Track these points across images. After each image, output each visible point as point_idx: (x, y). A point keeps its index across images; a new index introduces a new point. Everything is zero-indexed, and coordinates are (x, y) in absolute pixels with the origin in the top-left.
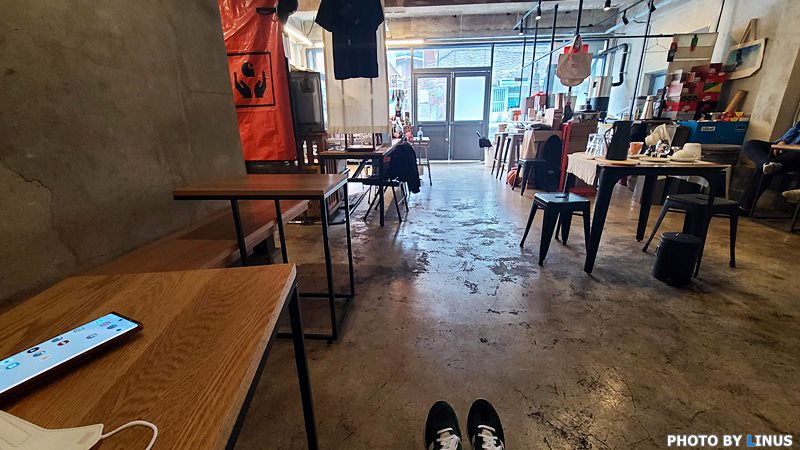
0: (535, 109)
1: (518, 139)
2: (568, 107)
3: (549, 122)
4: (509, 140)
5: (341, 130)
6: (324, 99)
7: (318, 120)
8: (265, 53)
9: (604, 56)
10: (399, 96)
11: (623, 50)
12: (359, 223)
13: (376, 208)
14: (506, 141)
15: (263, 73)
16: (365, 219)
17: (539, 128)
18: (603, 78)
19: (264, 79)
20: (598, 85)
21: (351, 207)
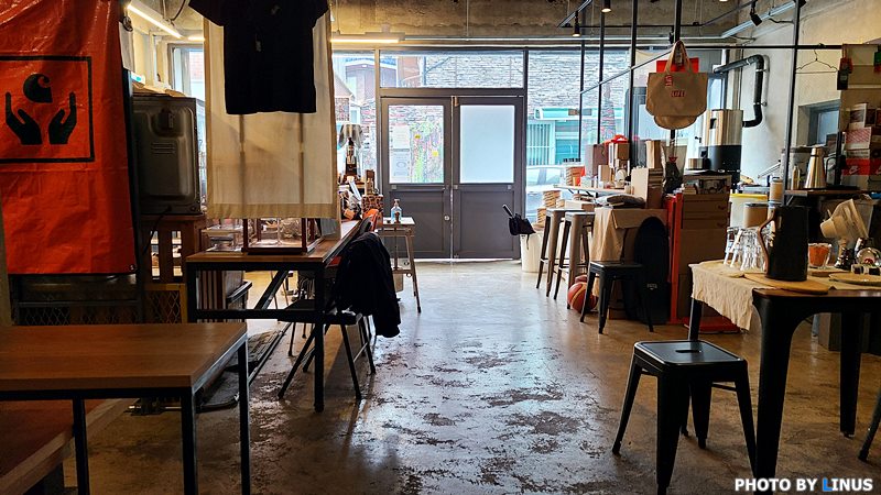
0: (611, 165)
1: (585, 223)
2: (672, 164)
3: (641, 193)
4: (568, 224)
5: (235, 212)
6: (203, 148)
7: (186, 189)
8: (78, 59)
9: (722, 74)
10: (353, 138)
11: (754, 66)
12: (268, 404)
13: (305, 369)
14: (562, 225)
15: (72, 97)
16: (280, 395)
17: (622, 204)
18: (725, 111)
19: (73, 108)
20: (719, 124)
21: (253, 365)
